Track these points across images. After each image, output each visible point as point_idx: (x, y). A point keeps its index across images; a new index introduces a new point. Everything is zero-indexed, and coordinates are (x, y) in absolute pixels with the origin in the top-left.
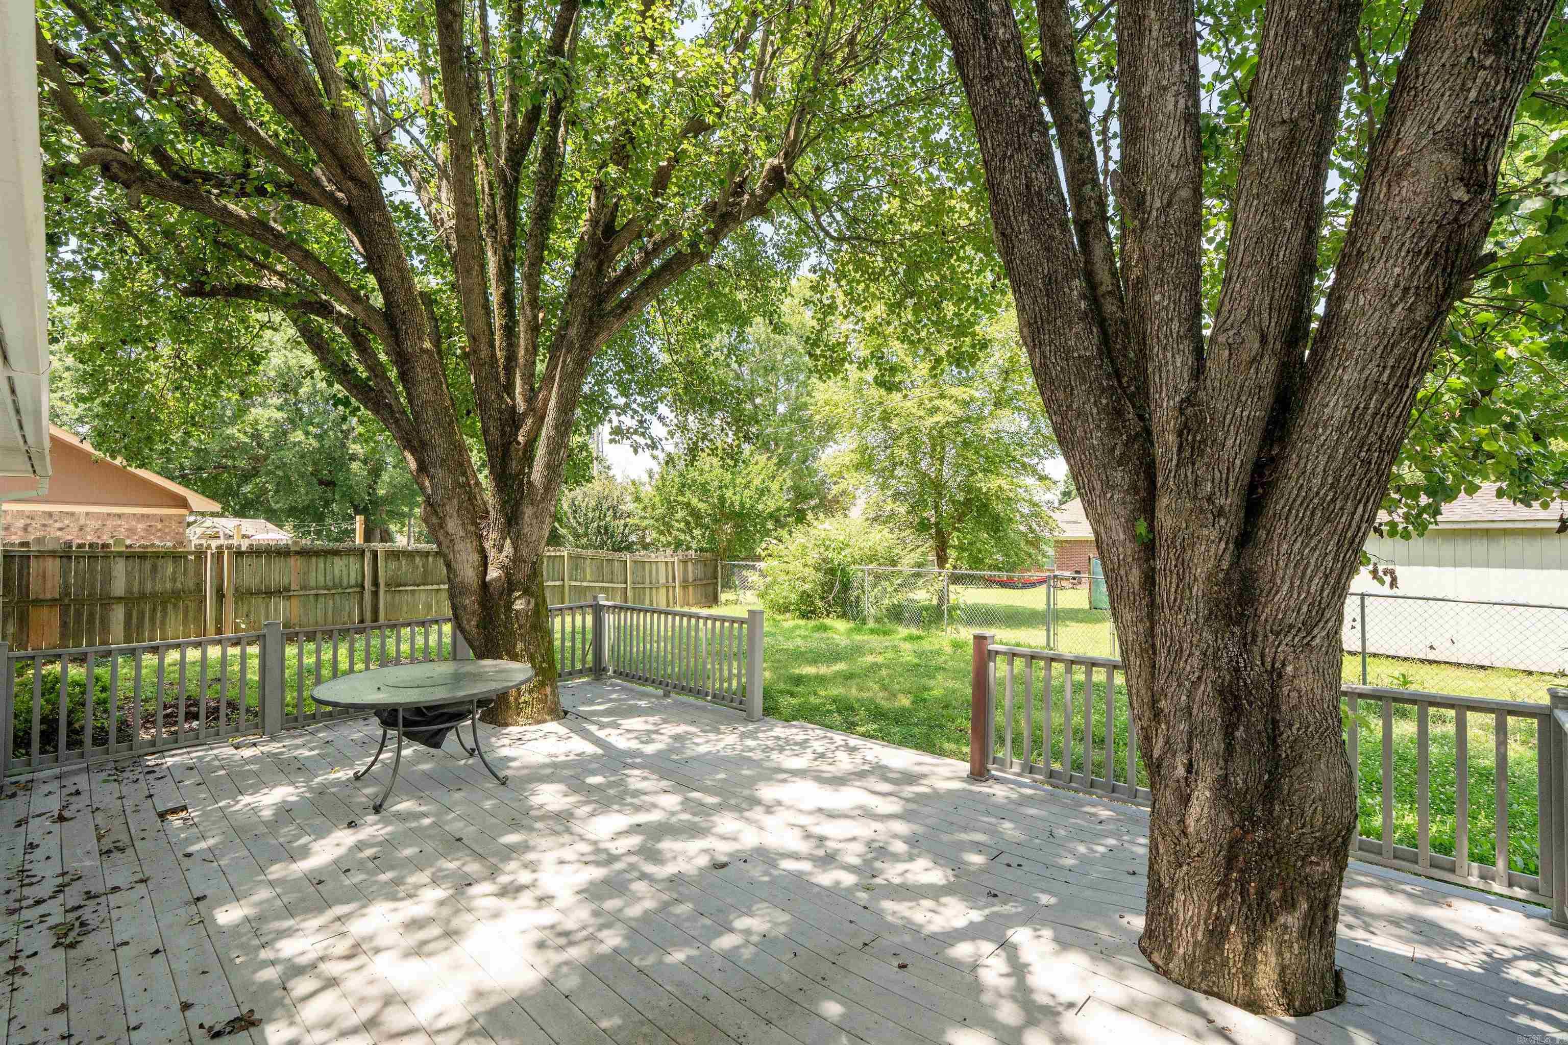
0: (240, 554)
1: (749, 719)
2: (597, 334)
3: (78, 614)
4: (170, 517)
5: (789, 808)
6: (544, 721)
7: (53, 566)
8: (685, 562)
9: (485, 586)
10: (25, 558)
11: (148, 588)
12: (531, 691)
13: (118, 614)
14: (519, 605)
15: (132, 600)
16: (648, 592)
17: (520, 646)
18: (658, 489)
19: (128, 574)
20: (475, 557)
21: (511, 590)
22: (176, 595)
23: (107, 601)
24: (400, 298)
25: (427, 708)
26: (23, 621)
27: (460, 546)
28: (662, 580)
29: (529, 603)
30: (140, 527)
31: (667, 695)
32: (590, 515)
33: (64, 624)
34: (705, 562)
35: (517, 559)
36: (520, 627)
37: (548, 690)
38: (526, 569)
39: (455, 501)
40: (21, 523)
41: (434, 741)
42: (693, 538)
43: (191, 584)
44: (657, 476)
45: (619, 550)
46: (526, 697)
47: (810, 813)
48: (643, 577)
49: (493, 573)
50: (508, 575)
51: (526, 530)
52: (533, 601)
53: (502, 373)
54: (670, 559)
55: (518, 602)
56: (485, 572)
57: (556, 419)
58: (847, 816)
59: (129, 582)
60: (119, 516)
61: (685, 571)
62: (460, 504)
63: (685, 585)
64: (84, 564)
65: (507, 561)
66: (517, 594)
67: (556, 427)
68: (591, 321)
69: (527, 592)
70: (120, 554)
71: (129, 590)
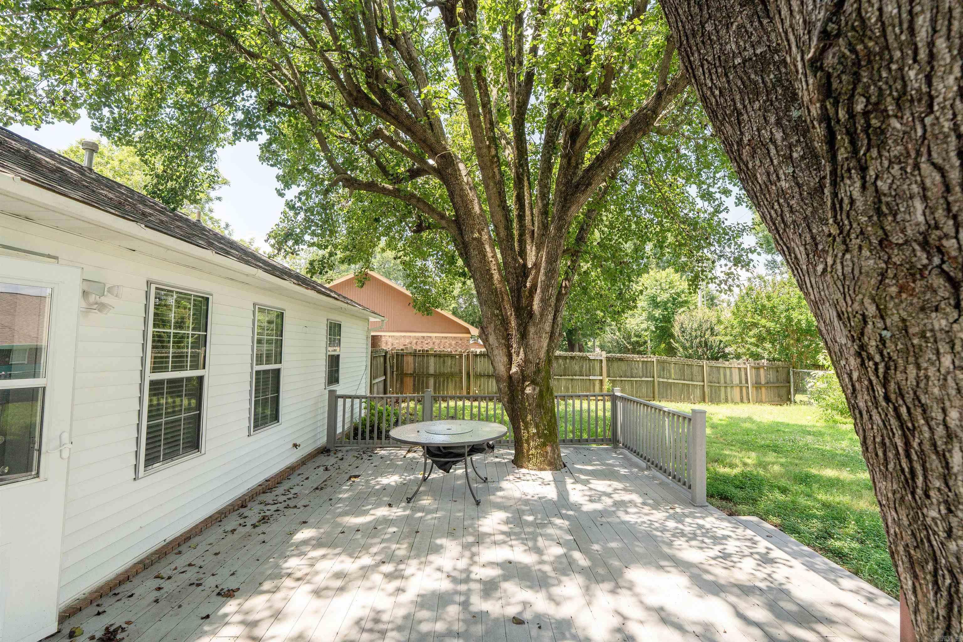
0: (476, 355)
1: (692, 503)
2: (569, 207)
3: (419, 380)
4: (464, 338)
5: (636, 595)
6: (545, 470)
7: (410, 359)
8: (758, 368)
9: (510, 377)
10: (403, 356)
11: (442, 370)
12: (536, 448)
13: (431, 381)
14: (528, 390)
15: (436, 376)
16: (723, 389)
17: (529, 417)
18: (734, 314)
19: (435, 364)
20: (505, 359)
21: (524, 381)
22: (452, 375)
23: (429, 375)
24: (461, 212)
25: (444, 448)
26: (402, 382)
27: (496, 352)
28: (736, 381)
29: (534, 389)
30: (453, 342)
31: (648, 468)
32: (694, 334)
33: (414, 385)
34: (777, 370)
35: (526, 361)
36: (529, 405)
37: (549, 449)
38: (532, 368)
39: (492, 325)
40: (415, 341)
41: (445, 467)
42: (765, 349)
43: (457, 370)
44: (733, 305)
45: (717, 359)
46: (533, 451)
47: (649, 609)
48: (719, 378)
49: (514, 369)
50: (522, 371)
51: (531, 342)
52: (538, 389)
53: (516, 244)
54: (742, 366)
55: (528, 388)
56: (510, 368)
57: (546, 269)
58: (679, 627)
59: (435, 368)
60: (446, 338)
61: (758, 376)
62: (496, 326)
63: (758, 385)
64: (421, 359)
65: (521, 362)
66: (527, 383)
67: (546, 274)
68: (565, 199)
69: (533, 382)
70: (432, 355)
71: (435, 371)
